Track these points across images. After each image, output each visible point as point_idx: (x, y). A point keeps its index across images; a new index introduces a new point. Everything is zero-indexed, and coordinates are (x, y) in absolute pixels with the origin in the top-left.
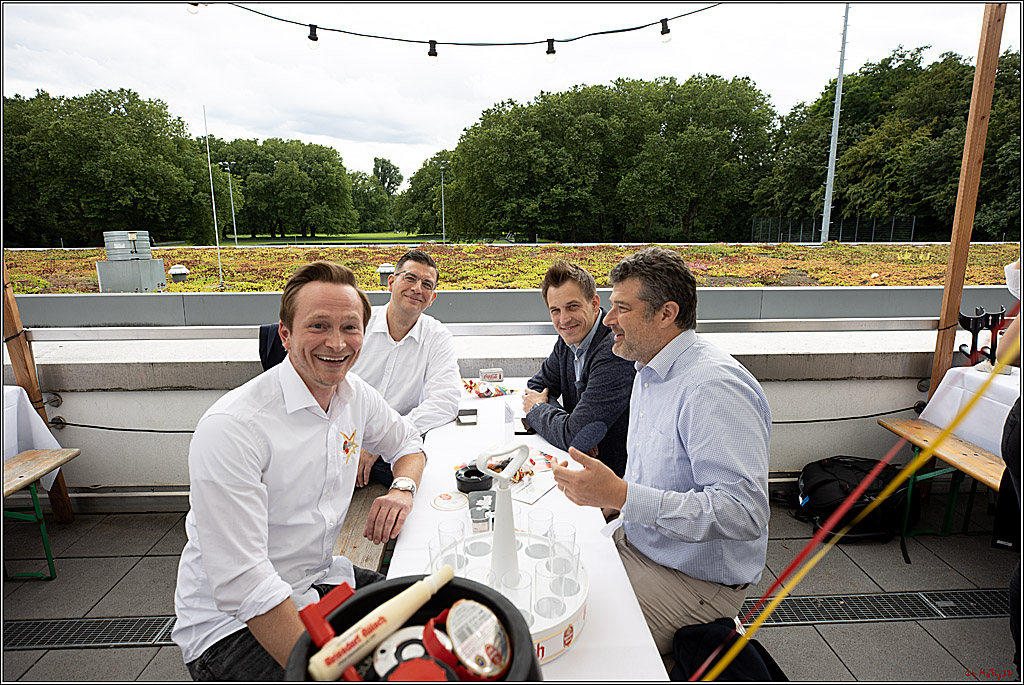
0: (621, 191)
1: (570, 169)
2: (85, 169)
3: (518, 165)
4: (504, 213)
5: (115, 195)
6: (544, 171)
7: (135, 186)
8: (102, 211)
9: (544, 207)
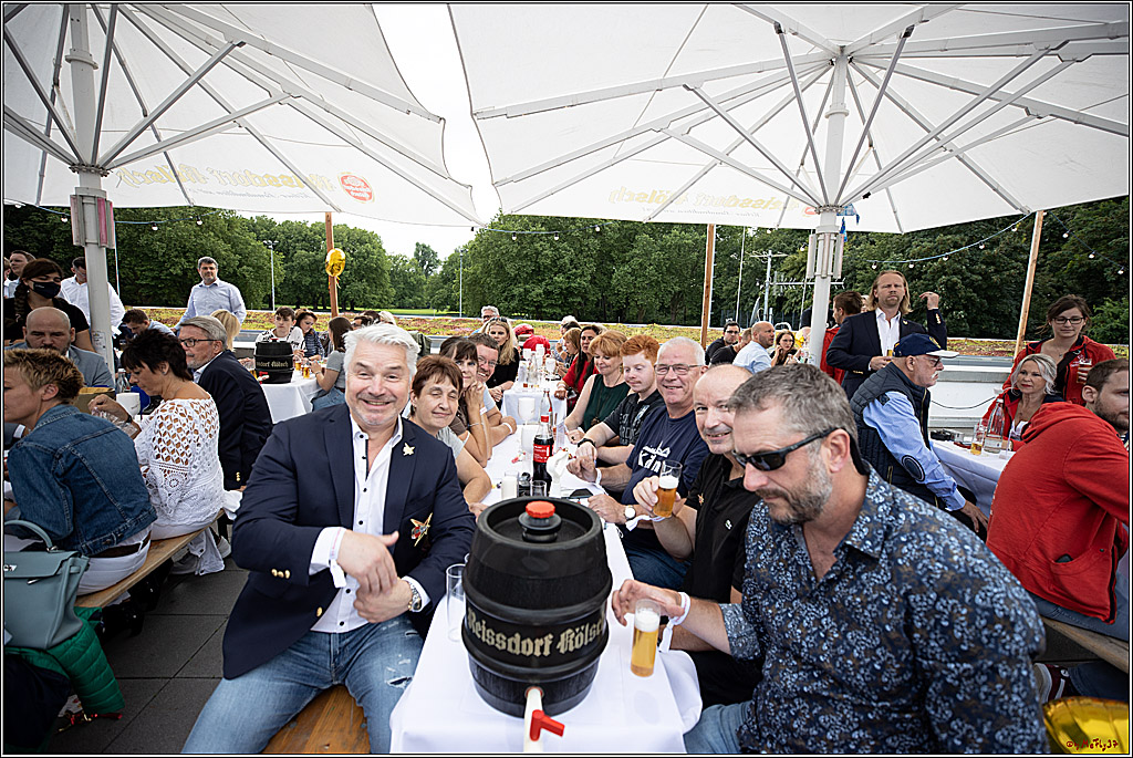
0: (614, 282)
1: (572, 261)
2: (142, 241)
3: (526, 255)
4: (514, 296)
5: (167, 265)
6: (549, 261)
7: (186, 258)
8: (153, 278)
9: (548, 293)
